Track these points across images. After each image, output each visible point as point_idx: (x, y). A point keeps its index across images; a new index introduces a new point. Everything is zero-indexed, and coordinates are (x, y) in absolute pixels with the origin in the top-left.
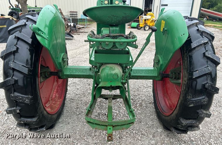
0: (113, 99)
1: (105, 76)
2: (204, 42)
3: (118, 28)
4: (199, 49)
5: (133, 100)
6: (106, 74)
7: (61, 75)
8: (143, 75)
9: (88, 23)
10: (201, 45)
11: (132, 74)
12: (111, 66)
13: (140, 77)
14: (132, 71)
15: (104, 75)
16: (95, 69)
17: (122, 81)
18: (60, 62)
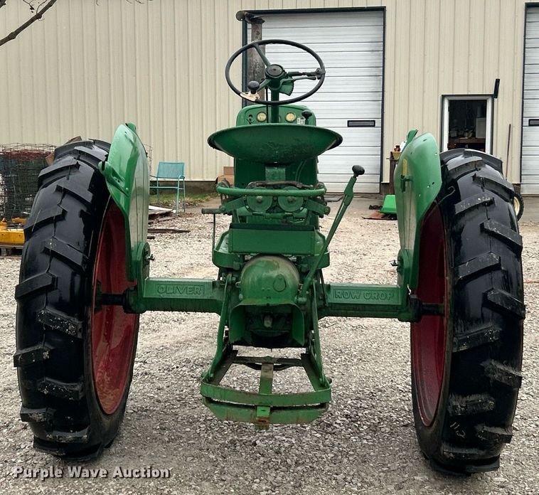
0: (277, 369)
1: (253, 282)
2: (484, 200)
3: (284, 170)
4: (474, 217)
5: (351, 418)
6: (256, 279)
7: (132, 301)
8: (362, 301)
9: (187, 199)
10: (477, 207)
11: (331, 299)
12: (268, 260)
13: (354, 309)
14: (332, 290)
15: (250, 280)
16: (228, 276)
17: (296, 298)
18: (137, 259)
